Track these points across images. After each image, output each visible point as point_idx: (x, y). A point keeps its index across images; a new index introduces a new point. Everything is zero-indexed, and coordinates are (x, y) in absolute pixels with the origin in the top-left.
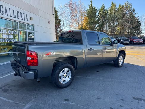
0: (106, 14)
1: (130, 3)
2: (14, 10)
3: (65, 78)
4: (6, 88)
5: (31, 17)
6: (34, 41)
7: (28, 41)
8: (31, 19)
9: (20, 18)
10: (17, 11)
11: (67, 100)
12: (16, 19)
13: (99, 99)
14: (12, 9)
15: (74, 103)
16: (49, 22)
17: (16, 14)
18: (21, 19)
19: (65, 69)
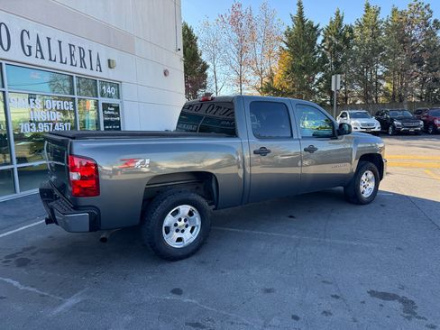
0: (346, 41)
1: (426, 4)
2: (60, 42)
3: (183, 231)
4: (27, 255)
5: (111, 58)
6: (120, 129)
7: (102, 128)
8: (110, 67)
9: (79, 64)
10: (70, 45)
11: (177, 292)
12: (68, 67)
13: (268, 291)
14: (57, 39)
15: (194, 301)
16: (166, 73)
17: (66, 54)
18: (83, 65)
19: (180, 207)
